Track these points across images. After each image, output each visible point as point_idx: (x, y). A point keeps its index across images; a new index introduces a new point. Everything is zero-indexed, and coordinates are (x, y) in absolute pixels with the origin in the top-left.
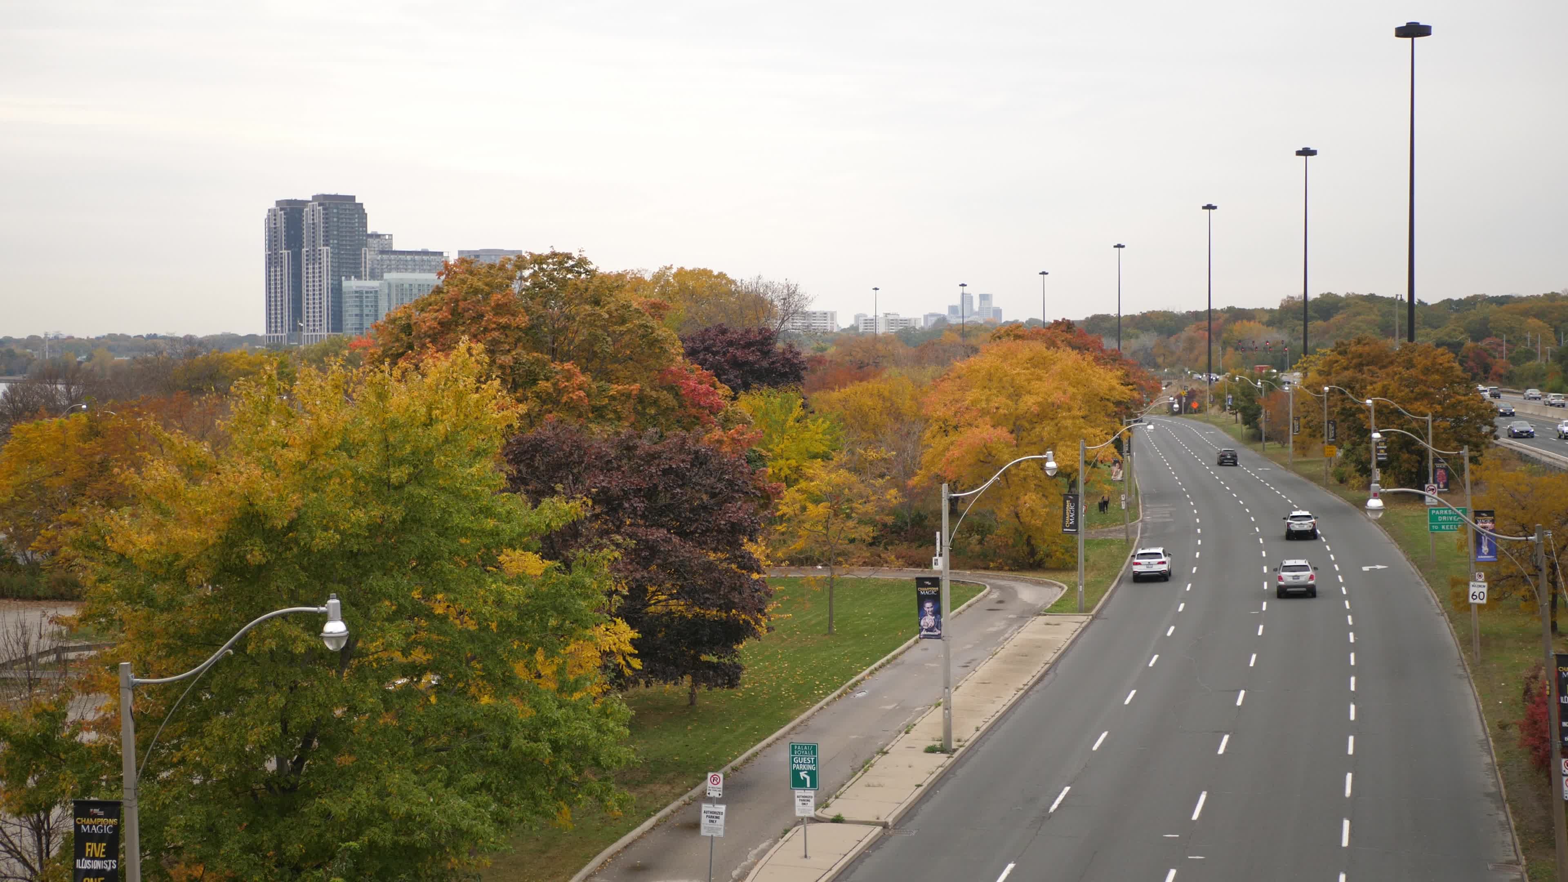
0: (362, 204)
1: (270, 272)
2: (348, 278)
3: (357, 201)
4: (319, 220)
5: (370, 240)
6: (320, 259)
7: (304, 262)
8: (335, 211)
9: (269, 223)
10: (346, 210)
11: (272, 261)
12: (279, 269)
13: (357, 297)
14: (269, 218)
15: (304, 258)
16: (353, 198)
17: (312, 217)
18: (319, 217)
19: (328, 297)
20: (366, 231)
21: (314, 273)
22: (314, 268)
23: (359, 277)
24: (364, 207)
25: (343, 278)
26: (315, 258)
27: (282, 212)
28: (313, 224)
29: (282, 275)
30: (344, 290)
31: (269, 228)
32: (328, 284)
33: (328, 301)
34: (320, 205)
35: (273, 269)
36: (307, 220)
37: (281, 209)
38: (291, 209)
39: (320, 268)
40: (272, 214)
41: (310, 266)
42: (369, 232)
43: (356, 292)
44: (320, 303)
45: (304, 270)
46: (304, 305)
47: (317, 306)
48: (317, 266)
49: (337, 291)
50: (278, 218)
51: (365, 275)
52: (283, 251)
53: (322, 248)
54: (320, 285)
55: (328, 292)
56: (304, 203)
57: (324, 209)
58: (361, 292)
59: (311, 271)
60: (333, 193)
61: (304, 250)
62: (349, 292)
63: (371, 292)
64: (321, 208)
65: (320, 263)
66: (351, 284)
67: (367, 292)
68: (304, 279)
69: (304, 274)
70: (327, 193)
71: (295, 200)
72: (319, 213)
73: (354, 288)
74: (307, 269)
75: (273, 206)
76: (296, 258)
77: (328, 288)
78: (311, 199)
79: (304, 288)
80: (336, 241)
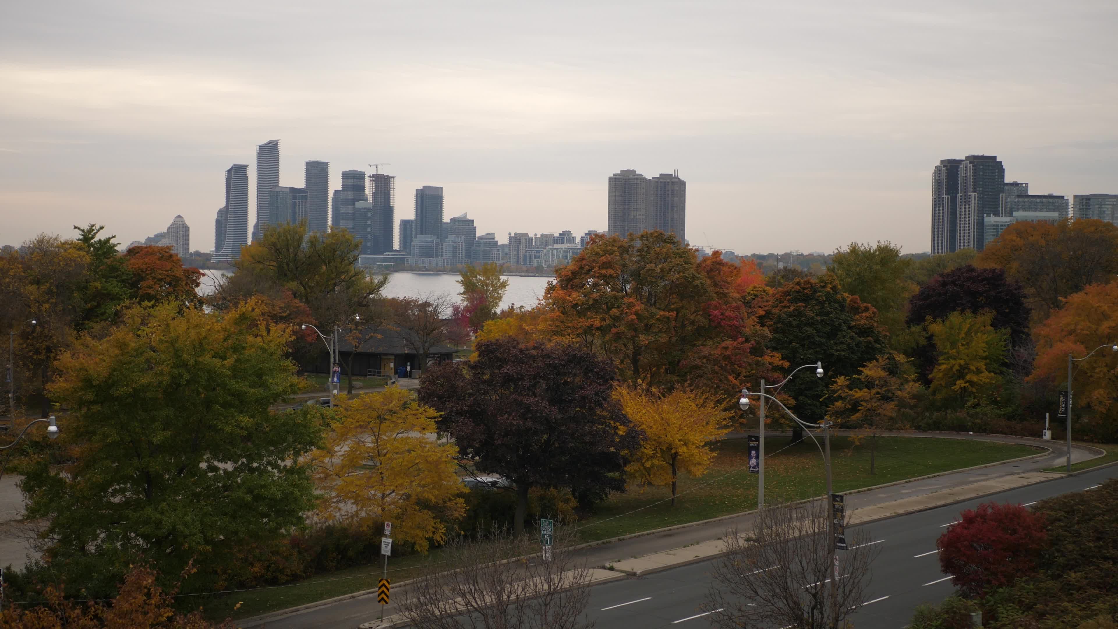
0: (1001, 162)
1: (935, 210)
2: (989, 215)
3: (998, 160)
4: (970, 174)
5: (1006, 188)
6: (969, 202)
7: (959, 203)
8: (981, 167)
9: (935, 176)
10: (989, 166)
11: (937, 203)
12: (941, 209)
13: (994, 229)
14: (935, 173)
15: (959, 201)
16: (995, 157)
17: (965, 172)
18: (970, 172)
19: (974, 228)
20: (1004, 181)
21: (965, 211)
22: (965, 208)
23: (996, 214)
24: (1003, 164)
25: (985, 215)
26: (966, 201)
27: (945, 168)
28: (966, 177)
29: (943, 213)
30: (985, 224)
31: (935, 179)
32: (974, 219)
33: (974, 232)
34: (970, 163)
35: (937, 209)
36: (961, 174)
37: (944, 166)
38: (951, 166)
39: (969, 208)
40: (938, 170)
41: (963, 207)
42: (1006, 181)
43: (994, 225)
44: (969, 233)
45: (958, 209)
46: (958, 234)
47: (967, 235)
48: (967, 207)
49: (981, 224)
50: (942, 172)
51: (1002, 213)
52: (945, 196)
53: (971, 194)
54: (969, 220)
55: (974, 225)
56: (960, 161)
57: (973, 166)
58: (997, 226)
59: (963, 210)
60: (980, 155)
61: (959, 195)
62: (989, 225)
63: (1005, 225)
64: (971, 165)
65: (969, 205)
66: (991, 220)
67: (1001, 225)
68: (958, 216)
69: (958, 212)
70: (976, 155)
71: (955, 160)
72: (970, 169)
73: (993, 223)
74: (961, 208)
75: (938, 164)
76: (953, 201)
77: (974, 222)
78: (964, 158)
79: (958, 222)
80: (981, 189)
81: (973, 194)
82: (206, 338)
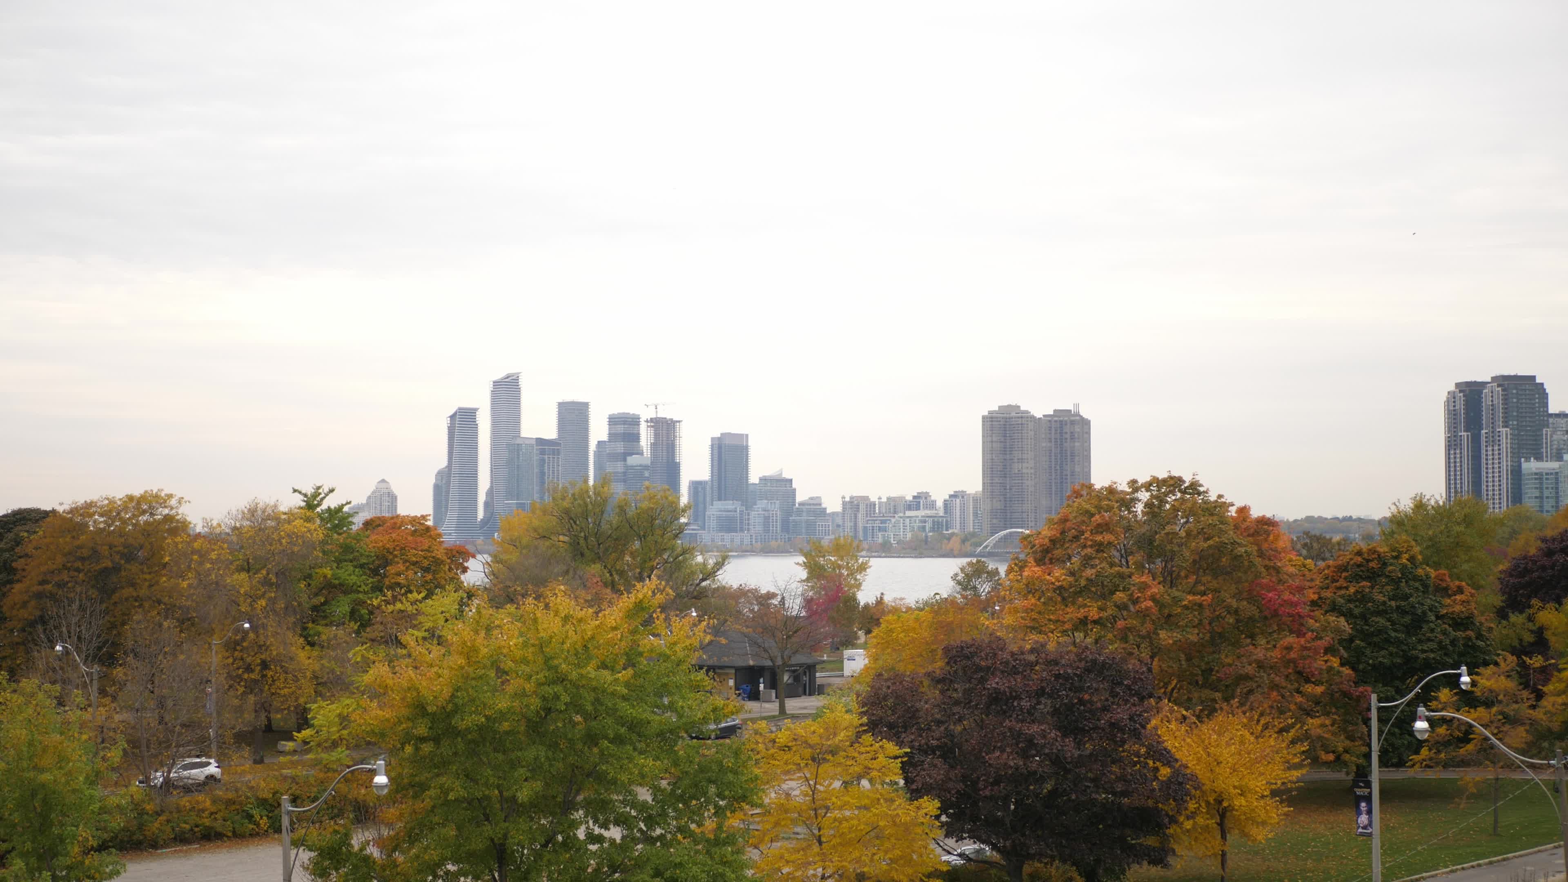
0: (1542, 384)
1: (1449, 454)
2: (1528, 460)
3: (1538, 381)
4: (1499, 402)
5: (1551, 420)
6: (1499, 441)
7: (1483, 444)
8: (1514, 391)
9: (1448, 405)
10: (1525, 390)
11: (1452, 444)
12: (1458, 451)
13: (1536, 479)
14: (1448, 401)
15: (1483, 439)
16: (1534, 378)
17: (1491, 399)
18: (1498, 398)
19: (1507, 479)
20: (1547, 411)
21: (1493, 455)
22: (1493, 450)
23: (1539, 458)
24: (1545, 387)
25: (1523, 460)
26: (1494, 439)
27: (1461, 394)
28: (1492, 405)
29: (1461, 457)
30: (1523, 472)
31: (1448, 410)
32: (1507, 466)
33: (1507, 484)
34: (1499, 386)
35: (1452, 452)
36: (1486, 401)
37: (1460, 391)
38: (1471, 391)
39: (1499, 450)
40: (1452, 396)
41: (1490, 448)
42: (1551, 411)
43: (1536, 474)
44: (1500, 485)
45: (1483, 452)
46: (1484, 487)
47: (1497, 488)
48: (1496, 448)
49: (1516, 473)
50: (1457, 398)
51: (1547, 457)
52: (1463, 434)
53: (1501, 430)
54: (1499, 467)
55: (1507, 475)
56: (1483, 384)
57: (1503, 390)
58: (1541, 474)
59: (1490, 453)
60: (1512, 374)
61: (1483, 432)
62: (1529, 475)
63: (1551, 474)
64: (1500, 389)
65: (1499, 445)
66: (1531, 466)
67: (1547, 474)
68: (1484, 461)
69: (1483, 456)
70: (1506, 374)
71: (1475, 382)
72: (1498, 394)
73: (1534, 470)
74: (1487, 451)
75: (1452, 388)
76: (1476, 440)
77: (1507, 470)
78: (1489, 380)
79: (1484, 470)
80: (1515, 423)
81: (1504, 430)
82: (593, 638)
